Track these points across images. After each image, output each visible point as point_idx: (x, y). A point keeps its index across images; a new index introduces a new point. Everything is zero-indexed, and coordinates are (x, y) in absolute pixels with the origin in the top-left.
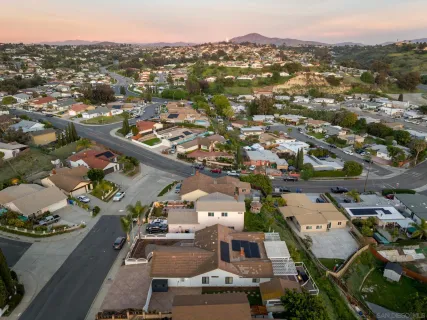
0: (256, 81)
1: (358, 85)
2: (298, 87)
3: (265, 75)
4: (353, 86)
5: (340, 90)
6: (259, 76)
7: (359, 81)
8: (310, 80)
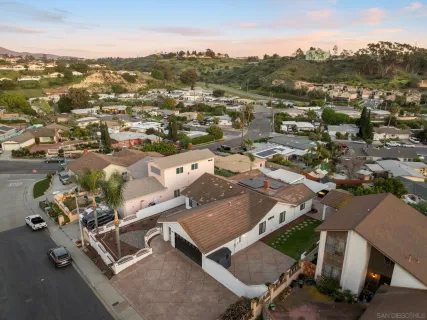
0: (46, 82)
1: (152, 81)
2: (96, 85)
3: (55, 75)
4: (148, 82)
5: (138, 86)
6: (45, 76)
7: (151, 78)
8: (107, 78)
